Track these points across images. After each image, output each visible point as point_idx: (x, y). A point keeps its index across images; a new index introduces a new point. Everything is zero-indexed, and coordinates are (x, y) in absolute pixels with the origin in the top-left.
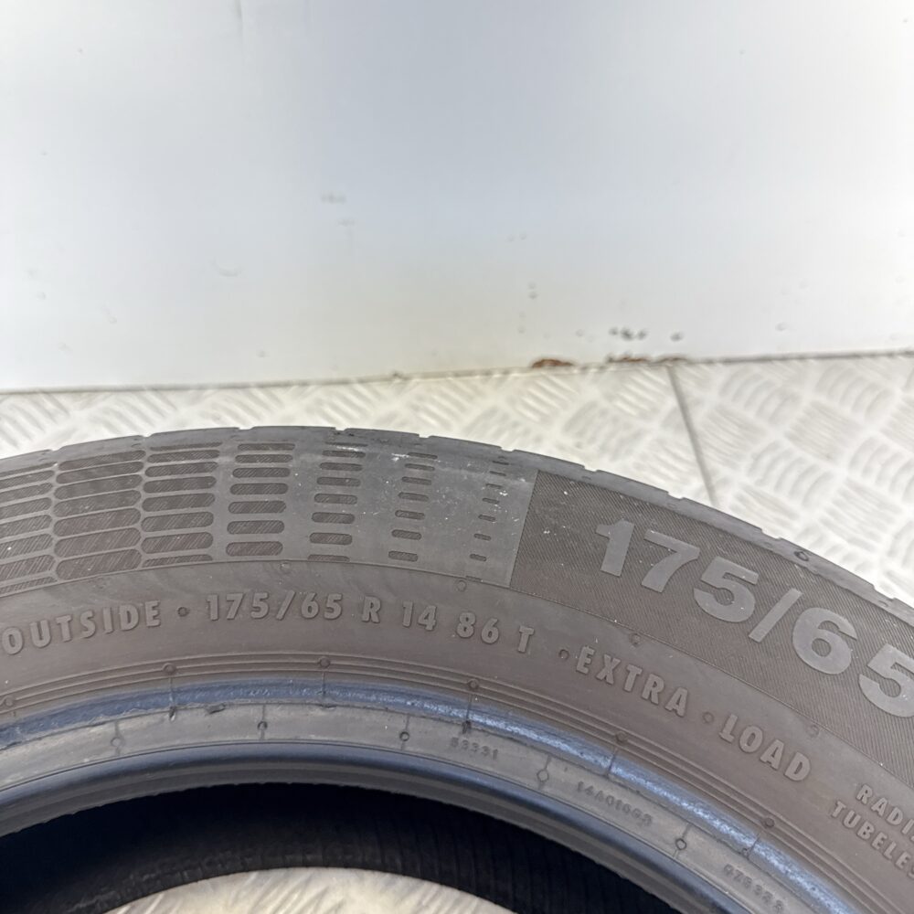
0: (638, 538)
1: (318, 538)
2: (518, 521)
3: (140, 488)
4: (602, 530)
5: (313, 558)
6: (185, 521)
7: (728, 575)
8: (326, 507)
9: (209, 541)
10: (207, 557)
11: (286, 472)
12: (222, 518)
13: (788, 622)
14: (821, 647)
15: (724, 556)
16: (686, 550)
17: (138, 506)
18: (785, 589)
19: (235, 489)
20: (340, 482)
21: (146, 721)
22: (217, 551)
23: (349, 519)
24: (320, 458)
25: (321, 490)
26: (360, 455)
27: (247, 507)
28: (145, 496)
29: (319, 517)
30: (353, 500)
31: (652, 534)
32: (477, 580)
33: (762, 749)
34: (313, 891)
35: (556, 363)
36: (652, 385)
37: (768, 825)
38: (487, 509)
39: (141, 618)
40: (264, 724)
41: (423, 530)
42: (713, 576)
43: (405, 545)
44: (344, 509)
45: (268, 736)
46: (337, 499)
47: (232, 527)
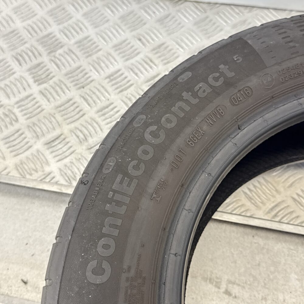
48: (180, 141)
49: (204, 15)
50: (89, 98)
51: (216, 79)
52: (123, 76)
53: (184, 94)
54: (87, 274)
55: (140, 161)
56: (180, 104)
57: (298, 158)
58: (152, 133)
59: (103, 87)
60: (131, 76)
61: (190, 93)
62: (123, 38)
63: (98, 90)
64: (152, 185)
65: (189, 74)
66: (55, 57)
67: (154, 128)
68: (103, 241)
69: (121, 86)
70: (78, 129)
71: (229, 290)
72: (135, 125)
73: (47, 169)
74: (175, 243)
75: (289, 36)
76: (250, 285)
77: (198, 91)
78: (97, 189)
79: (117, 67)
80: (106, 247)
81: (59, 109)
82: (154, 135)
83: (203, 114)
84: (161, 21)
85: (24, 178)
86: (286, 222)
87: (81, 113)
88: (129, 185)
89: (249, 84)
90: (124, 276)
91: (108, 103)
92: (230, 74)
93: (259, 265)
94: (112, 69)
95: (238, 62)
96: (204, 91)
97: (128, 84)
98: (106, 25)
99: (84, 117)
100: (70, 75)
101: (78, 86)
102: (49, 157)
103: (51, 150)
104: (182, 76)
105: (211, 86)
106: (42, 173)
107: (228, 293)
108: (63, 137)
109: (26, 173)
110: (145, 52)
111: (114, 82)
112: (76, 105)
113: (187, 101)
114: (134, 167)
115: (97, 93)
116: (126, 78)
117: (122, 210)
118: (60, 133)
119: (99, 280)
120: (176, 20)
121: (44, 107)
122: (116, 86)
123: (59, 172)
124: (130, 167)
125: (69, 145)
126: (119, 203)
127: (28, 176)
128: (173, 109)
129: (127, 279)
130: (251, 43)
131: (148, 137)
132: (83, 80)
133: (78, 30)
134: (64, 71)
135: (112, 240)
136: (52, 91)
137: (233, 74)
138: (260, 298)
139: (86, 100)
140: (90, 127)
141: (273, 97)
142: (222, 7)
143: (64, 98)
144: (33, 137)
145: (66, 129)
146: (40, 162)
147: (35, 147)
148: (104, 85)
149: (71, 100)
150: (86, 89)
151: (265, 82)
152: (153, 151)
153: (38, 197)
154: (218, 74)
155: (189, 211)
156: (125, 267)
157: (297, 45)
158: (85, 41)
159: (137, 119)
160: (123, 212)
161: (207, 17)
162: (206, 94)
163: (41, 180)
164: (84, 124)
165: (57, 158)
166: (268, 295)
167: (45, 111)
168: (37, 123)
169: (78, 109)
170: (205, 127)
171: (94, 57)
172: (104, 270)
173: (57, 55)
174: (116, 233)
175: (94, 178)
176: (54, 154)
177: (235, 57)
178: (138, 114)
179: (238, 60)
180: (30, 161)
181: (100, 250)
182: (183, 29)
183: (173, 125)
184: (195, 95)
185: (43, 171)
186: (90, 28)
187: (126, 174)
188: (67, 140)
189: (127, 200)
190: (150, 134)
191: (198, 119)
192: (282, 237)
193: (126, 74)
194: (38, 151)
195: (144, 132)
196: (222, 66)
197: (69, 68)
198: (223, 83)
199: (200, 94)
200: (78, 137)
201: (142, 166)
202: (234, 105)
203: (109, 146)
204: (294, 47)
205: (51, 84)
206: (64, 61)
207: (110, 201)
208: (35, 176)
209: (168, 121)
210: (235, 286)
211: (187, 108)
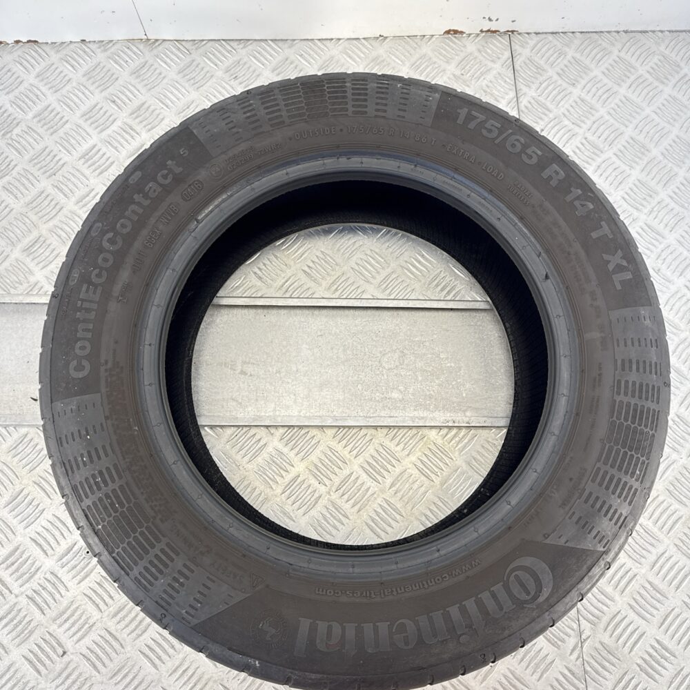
0: (469, 113)
1: (377, 110)
2: (434, 107)
3: (326, 93)
4: (459, 111)
5: (376, 116)
6: (340, 104)
7: (492, 125)
8: (379, 101)
9: (347, 110)
10: (347, 115)
11: (367, 89)
12: (351, 103)
13: (505, 139)
14: (513, 146)
15: (492, 119)
16: (482, 117)
17: (327, 98)
18: (508, 130)
19: (353, 94)
20: (383, 93)
21: (332, 160)
22: (350, 113)
23: (386, 105)
24: (376, 85)
25: (378, 95)
26: (388, 84)
27: (357, 100)
28: (328, 95)
29: (377, 104)
30: (387, 99)
31: (474, 113)
32: (421, 124)
33: (492, 172)
34: (352, 241)
35: (456, 32)
36: (500, 44)
37: (491, 191)
38: (425, 103)
39: (331, 131)
40: (362, 163)
41: (407, 109)
42: (488, 125)
43: (402, 113)
44: (384, 102)
45: (363, 166)
46: (382, 98)
47: (353, 106)
48: (137, 245)
49: (188, 59)
50: (64, 187)
51: (165, 177)
52: (101, 153)
53: (136, 196)
54: (70, 372)
55: (101, 269)
56: (133, 207)
57: (292, 231)
58: (110, 241)
59: (78, 170)
60: (110, 151)
61: (141, 195)
62: (93, 102)
63: (73, 175)
64: (117, 289)
65: (139, 174)
66: (12, 139)
67: (110, 235)
68: (79, 344)
69: (100, 166)
70: (58, 227)
71: (244, 370)
72: (93, 234)
73: (32, 279)
74: (148, 336)
75: (232, 121)
76: (264, 362)
77: (149, 191)
78: (67, 300)
79: (91, 142)
80: (83, 348)
81: (31, 205)
82: (112, 242)
83: (157, 214)
84: (136, 73)
85: (9, 294)
86: (296, 296)
87: (58, 207)
88: (94, 293)
89: (199, 177)
90: (102, 369)
91: (87, 190)
92: (178, 170)
93: (272, 342)
94: (86, 146)
95: (185, 155)
96: (155, 191)
97: (108, 163)
98: (68, 87)
99: (62, 211)
100: (36, 161)
101: (48, 174)
102: (32, 265)
103: (31, 257)
104: (132, 177)
105: (161, 185)
106: (28, 285)
107: (243, 373)
108: (42, 239)
109: (9, 287)
110: (123, 117)
111: (90, 162)
112: (49, 198)
113: (139, 204)
114: (96, 275)
115: (73, 179)
116: (104, 154)
117: (92, 315)
118: (38, 236)
119: (81, 375)
120: (156, 69)
121: (12, 206)
122: (93, 167)
123: (46, 281)
124: (93, 276)
125: (52, 247)
126: (88, 310)
127: (12, 291)
128: (126, 213)
129: (106, 370)
130: (196, 134)
131: (106, 244)
132: (52, 164)
133: (34, 98)
134: (27, 157)
135: (86, 342)
136: (17, 184)
137: (181, 169)
138: (275, 372)
139: (61, 190)
140: (71, 222)
141: (225, 187)
142: (210, 44)
143: (34, 192)
144: (8, 244)
145: (44, 229)
146: (22, 272)
147: (13, 256)
148: (79, 168)
149: (43, 192)
150: (59, 177)
151: (213, 173)
152: (112, 257)
153: (29, 311)
154: (166, 172)
155: (158, 306)
156: (103, 361)
157: (240, 130)
158: (46, 113)
159: (94, 228)
160: (93, 317)
161: (193, 61)
162: (157, 193)
163: (27, 293)
164: (64, 219)
165: (41, 265)
166: (282, 368)
167: (14, 210)
168: (9, 227)
169: (53, 203)
170: (161, 227)
171: (61, 133)
172: (84, 367)
173: (14, 137)
174: (89, 335)
175: (63, 291)
176: (36, 261)
177: (181, 151)
178: (95, 222)
179: (184, 153)
180: (10, 274)
181: (78, 351)
182: (165, 81)
183: (128, 229)
184: (146, 196)
185: (28, 283)
186: (48, 93)
187: (90, 283)
188: (48, 242)
189: (95, 306)
190: (108, 241)
191: (152, 220)
192: (293, 312)
193: (104, 150)
194: (17, 260)
195: (101, 240)
196: (169, 162)
197: (32, 152)
198: (173, 179)
199: (152, 195)
200: (60, 237)
201: (105, 274)
202: (187, 201)
203: (72, 257)
204: (238, 132)
205: (13, 176)
206: (24, 142)
207: (80, 309)
208: (21, 289)
209: (123, 226)
210: (250, 365)
211: (140, 211)
